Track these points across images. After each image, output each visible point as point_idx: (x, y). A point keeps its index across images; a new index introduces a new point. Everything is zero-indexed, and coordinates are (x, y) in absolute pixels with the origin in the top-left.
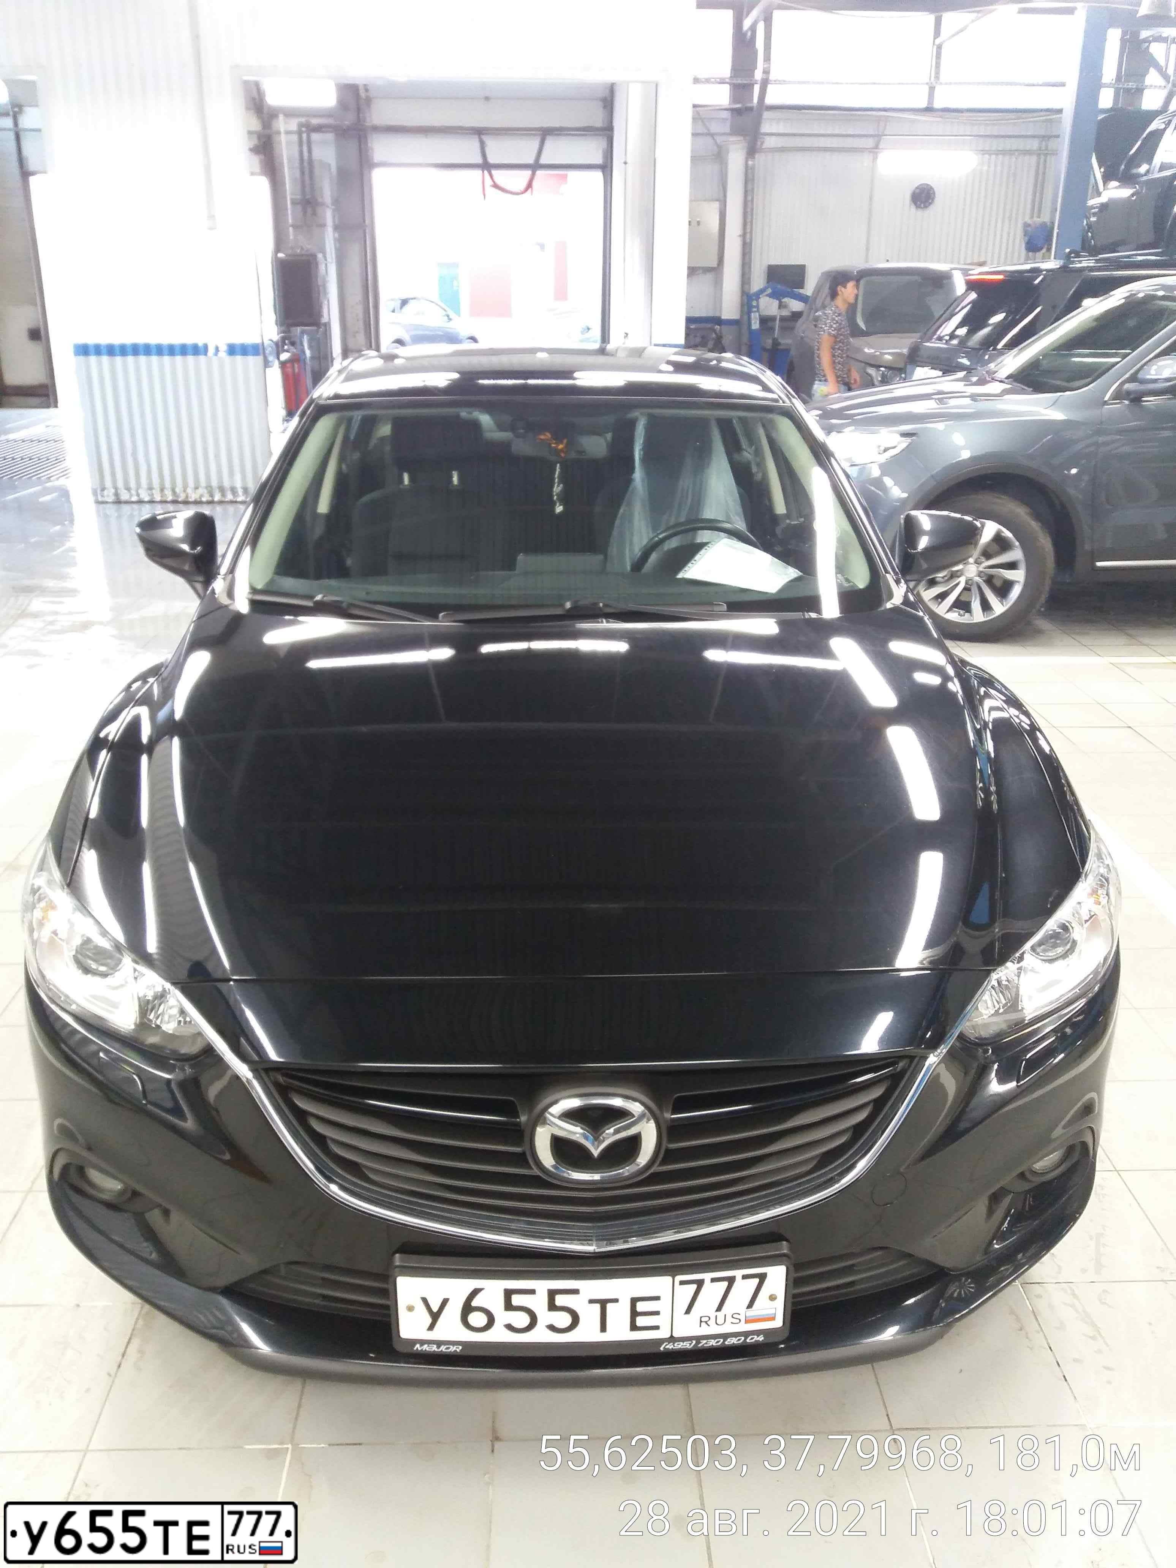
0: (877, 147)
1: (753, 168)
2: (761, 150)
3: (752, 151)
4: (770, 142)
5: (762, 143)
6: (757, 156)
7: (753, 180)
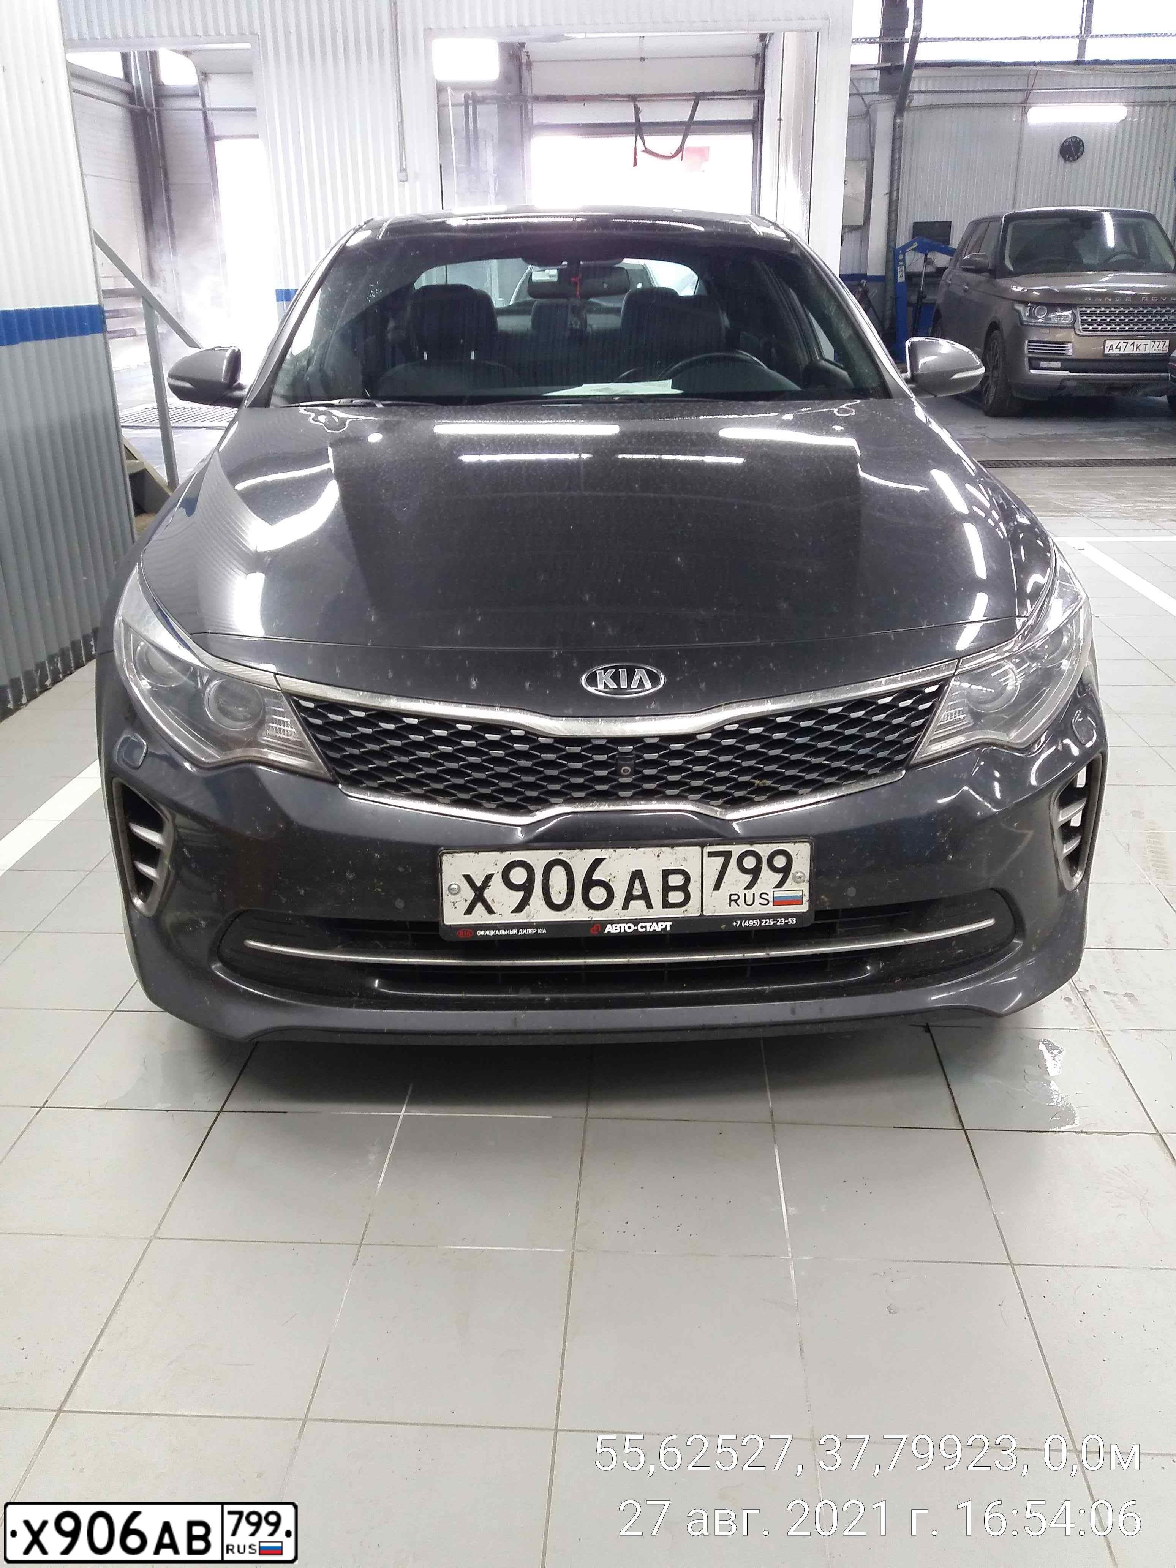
0: (1025, 102)
1: (901, 126)
2: (910, 108)
3: (900, 110)
4: (918, 100)
5: (911, 101)
6: (905, 114)
7: (901, 137)
